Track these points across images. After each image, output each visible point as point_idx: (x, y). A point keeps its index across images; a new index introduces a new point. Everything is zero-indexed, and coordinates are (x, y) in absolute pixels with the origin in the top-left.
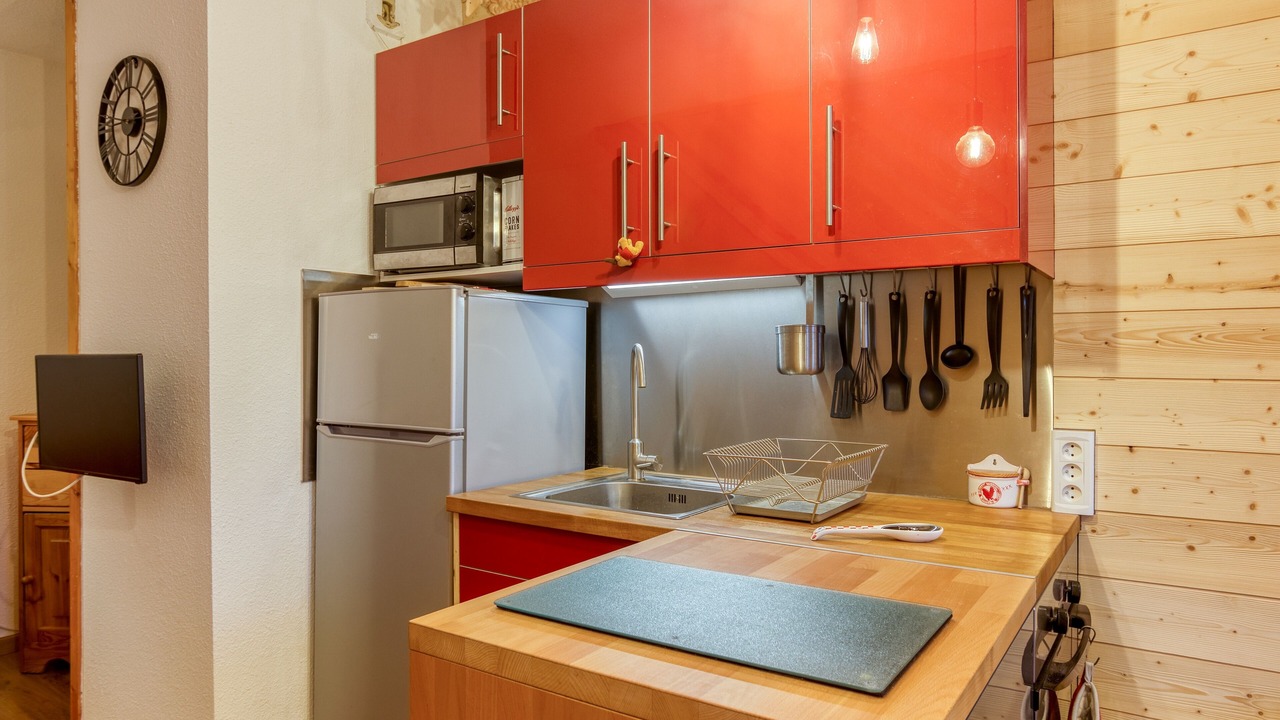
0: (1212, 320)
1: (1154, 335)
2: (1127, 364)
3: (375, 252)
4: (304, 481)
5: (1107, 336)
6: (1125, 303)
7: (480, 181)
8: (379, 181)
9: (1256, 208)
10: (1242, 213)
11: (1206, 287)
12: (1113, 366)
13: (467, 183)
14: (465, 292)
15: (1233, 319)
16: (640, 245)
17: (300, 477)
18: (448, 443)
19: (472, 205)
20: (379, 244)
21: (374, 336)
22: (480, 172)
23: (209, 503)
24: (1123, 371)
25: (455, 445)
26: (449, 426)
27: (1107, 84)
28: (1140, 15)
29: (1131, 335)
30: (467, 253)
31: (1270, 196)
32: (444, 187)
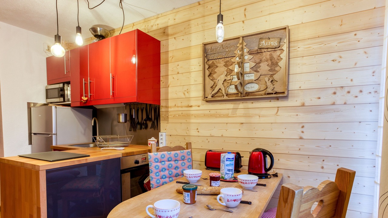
0: (180, 113)
1: (173, 115)
2: (170, 120)
3: (47, 99)
4: (29, 145)
5: (167, 115)
6: (170, 110)
7: (64, 85)
8: (48, 84)
9: (186, 93)
10: (184, 94)
11: (180, 107)
12: (168, 121)
13: (61, 85)
14: (56, 107)
15: (184, 112)
16: (87, 98)
17: (28, 144)
18: (52, 136)
19: (62, 90)
20: (47, 98)
21: (40, 116)
22: (64, 83)
23: (3, 148)
24: (169, 122)
25: (54, 137)
26: (52, 132)
27: (167, 70)
28: (172, 58)
29: (171, 115)
30: (62, 99)
31: (188, 91)
32: (57, 86)
